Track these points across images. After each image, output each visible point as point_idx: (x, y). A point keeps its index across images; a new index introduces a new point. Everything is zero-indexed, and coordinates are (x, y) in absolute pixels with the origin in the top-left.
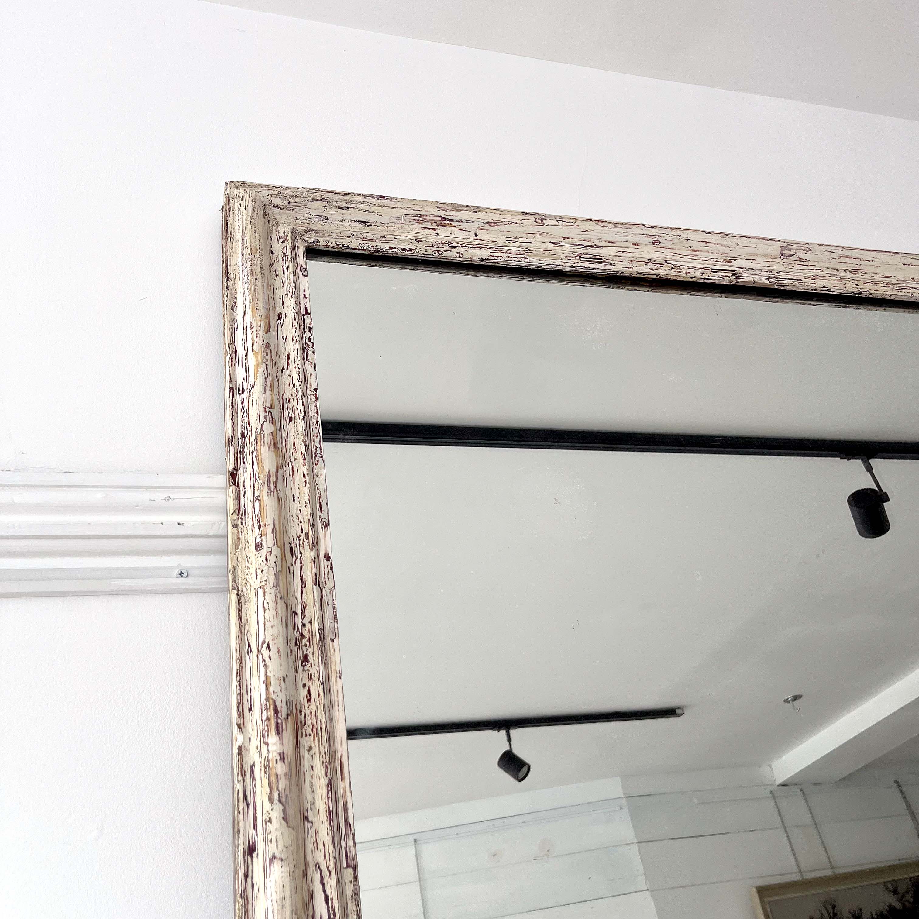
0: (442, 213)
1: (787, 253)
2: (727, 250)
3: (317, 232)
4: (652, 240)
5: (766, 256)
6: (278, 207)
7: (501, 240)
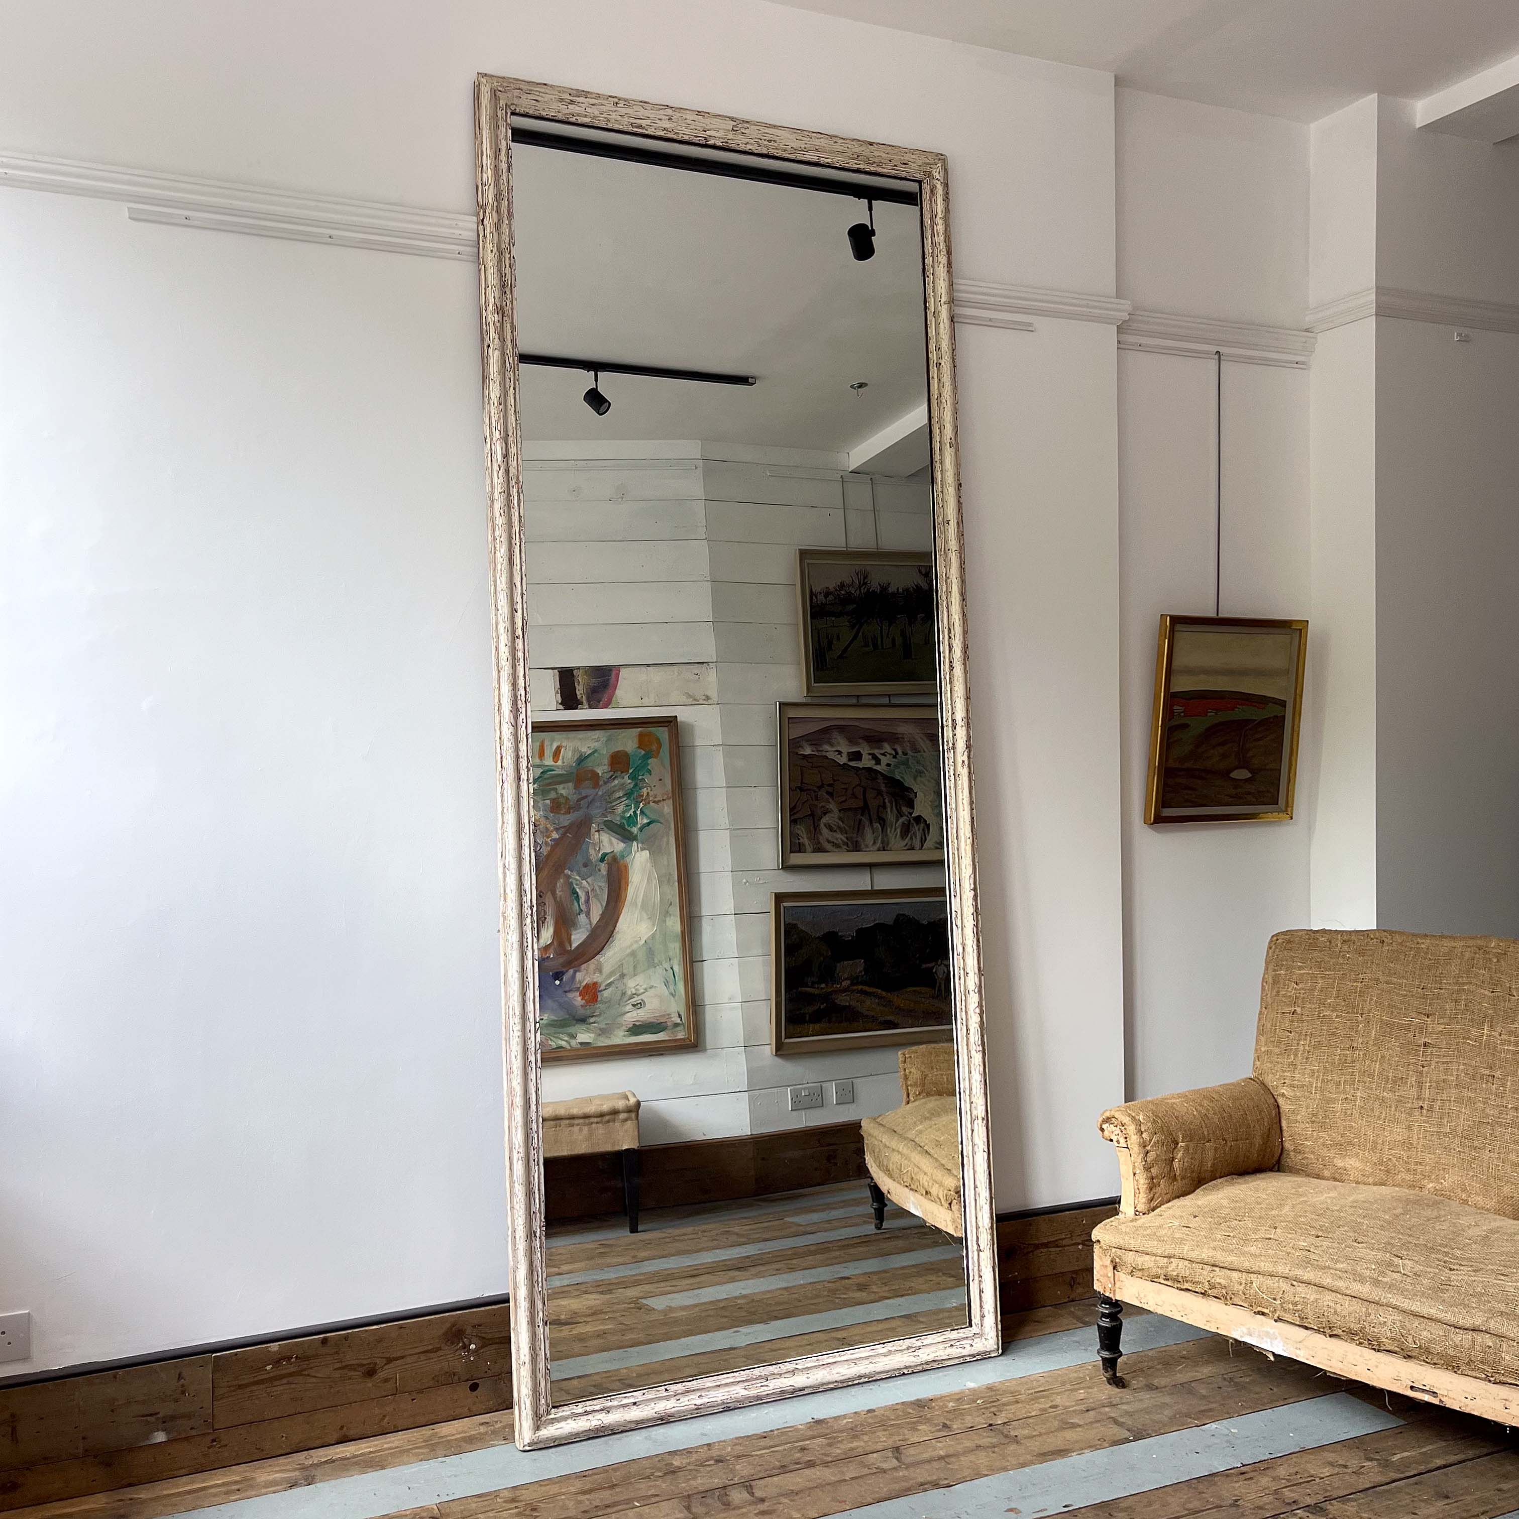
0: (571, 98)
1: (735, 129)
2: (704, 125)
3: (516, 105)
4: (668, 118)
5: (724, 129)
6: (500, 91)
7: (597, 113)
